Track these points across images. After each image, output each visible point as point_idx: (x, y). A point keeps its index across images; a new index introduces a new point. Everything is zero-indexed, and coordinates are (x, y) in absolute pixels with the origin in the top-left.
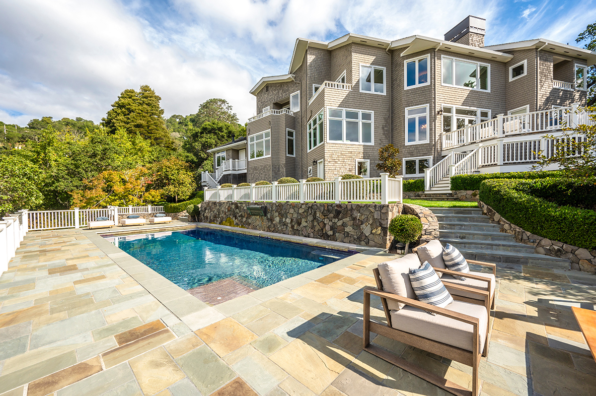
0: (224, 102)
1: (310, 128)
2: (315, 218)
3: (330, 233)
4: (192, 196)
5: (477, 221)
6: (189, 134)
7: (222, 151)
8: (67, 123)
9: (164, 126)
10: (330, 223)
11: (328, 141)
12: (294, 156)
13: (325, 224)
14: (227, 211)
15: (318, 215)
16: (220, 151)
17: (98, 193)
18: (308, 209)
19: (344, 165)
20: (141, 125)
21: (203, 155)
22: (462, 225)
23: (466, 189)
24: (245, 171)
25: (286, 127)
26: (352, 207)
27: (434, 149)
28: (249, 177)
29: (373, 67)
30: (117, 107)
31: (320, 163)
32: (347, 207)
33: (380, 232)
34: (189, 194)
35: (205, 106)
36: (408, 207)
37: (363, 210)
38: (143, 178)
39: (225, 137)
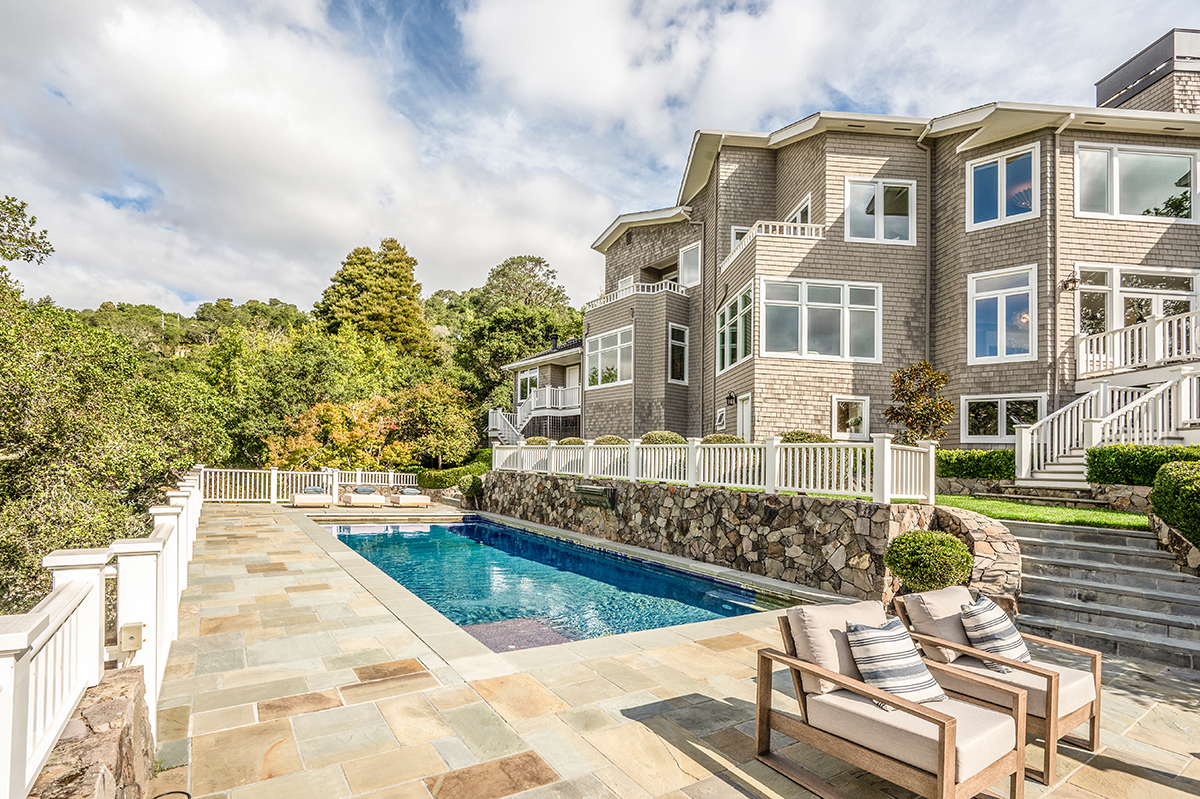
0: (538, 262)
1: (723, 324)
2: (718, 522)
3: (753, 556)
4: (471, 458)
5: (1138, 563)
6: (467, 333)
7: (532, 368)
8: (254, 309)
9: (421, 317)
10: (753, 536)
11: (764, 353)
12: (686, 382)
13: (741, 537)
14: (535, 492)
15: (725, 515)
16: (529, 366)
17: (307, 443)
18: (705, 501)
19: (801, 407)
20: (380, 315)
21: (494, 375)
22: (1090, 569)
23: (1131, 482)
24: (578, 412)
25: (668, 321)
26: (802, 505)
27: (1053, 375)
28: (585, 425)
29: (880, 183)
30: (342, 282)
31: (743, 400)
32: (791, 504)
33: (866, 564)
34: (464, 454)
35: (499, 273)
36: (947, 514)
37: (827, 512)
38: (381, 418)
39: (541, 339)
